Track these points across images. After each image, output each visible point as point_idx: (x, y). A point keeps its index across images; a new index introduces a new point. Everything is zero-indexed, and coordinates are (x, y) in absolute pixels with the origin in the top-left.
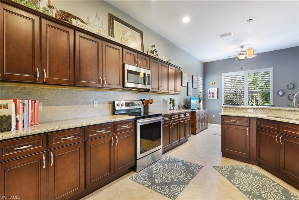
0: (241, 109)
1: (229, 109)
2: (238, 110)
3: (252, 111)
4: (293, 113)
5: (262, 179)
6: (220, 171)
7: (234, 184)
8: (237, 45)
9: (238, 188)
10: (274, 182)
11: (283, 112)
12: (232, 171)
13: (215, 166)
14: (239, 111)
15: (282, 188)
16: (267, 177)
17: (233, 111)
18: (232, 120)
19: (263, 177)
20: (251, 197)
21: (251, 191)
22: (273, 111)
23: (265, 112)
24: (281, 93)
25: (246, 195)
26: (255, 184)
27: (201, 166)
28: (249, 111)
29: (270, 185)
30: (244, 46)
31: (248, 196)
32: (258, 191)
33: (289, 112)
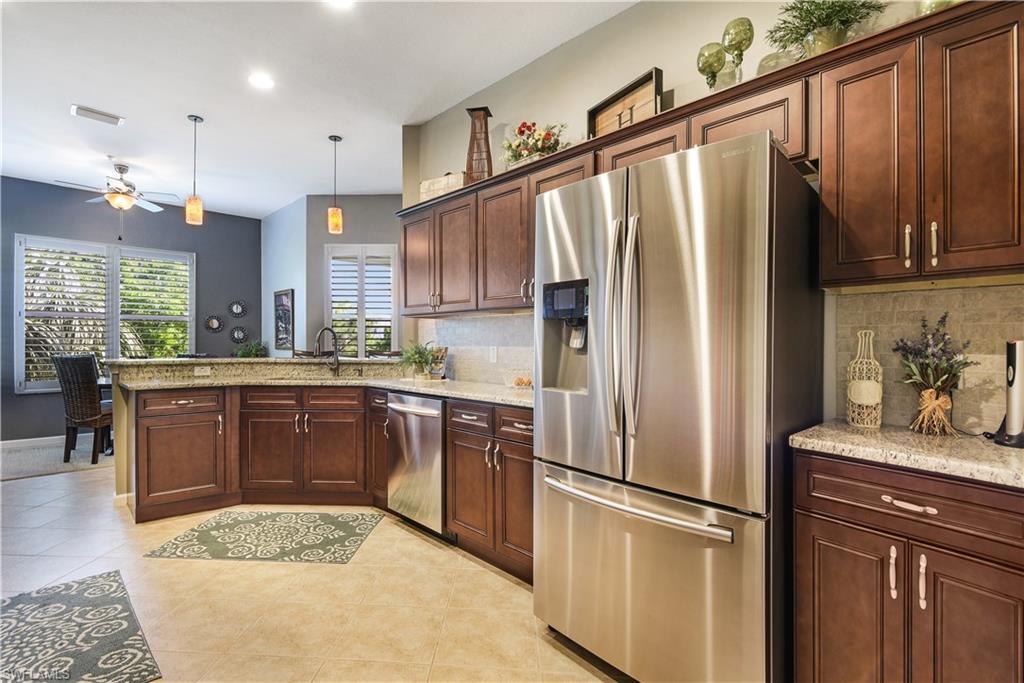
0: (175, 368)
1: (136, 370)
2: (167, 371)
3: (207, 371)
4: (304, 367)
5: (275, 520)
6: (178, 553)
7: (242, 558)
8: (110, 157)
9: (255, 558)
10: (297, 514)
11: (283, 367)
12: (204, 537)
13: (152, 550)
14: (168, 374)
15: (317, 516)
16: (279, 514)
17: (150, 375)
18: (173, 402)
19: (273, 517)
20: (292, 557)
21: (282, 548)
22: (258, 368)
23: (239, 371)
24: (215, 324)
25: (284, 560)
26: (275, 534)
27: (110, 573)
28: (197, 371)
29: (297, 522)
30: (130, 170)
31: (286, 558)
32: (291, 542)
33: (297, 366)
